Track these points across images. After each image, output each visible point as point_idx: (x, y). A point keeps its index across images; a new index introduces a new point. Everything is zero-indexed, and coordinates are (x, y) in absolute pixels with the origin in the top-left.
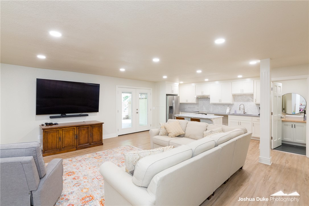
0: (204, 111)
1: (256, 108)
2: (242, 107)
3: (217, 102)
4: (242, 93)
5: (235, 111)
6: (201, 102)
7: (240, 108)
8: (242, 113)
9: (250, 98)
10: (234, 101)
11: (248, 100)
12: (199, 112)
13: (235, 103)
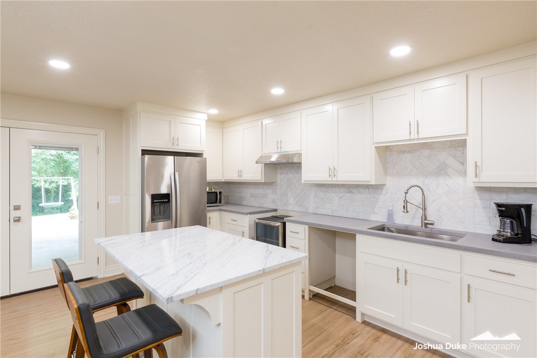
0: (290, 208)
1: (479, 202)
2: (415, 197)
3: (322, 176)
4: (414, 136)
5: (390, 215)
6: (282, 177)
7: (406, 202)
8: (417, 223)
9: (450, 161)
10: (386, 172)
11: (442, 171)
12: (276, 210)
13: (390, 182)
